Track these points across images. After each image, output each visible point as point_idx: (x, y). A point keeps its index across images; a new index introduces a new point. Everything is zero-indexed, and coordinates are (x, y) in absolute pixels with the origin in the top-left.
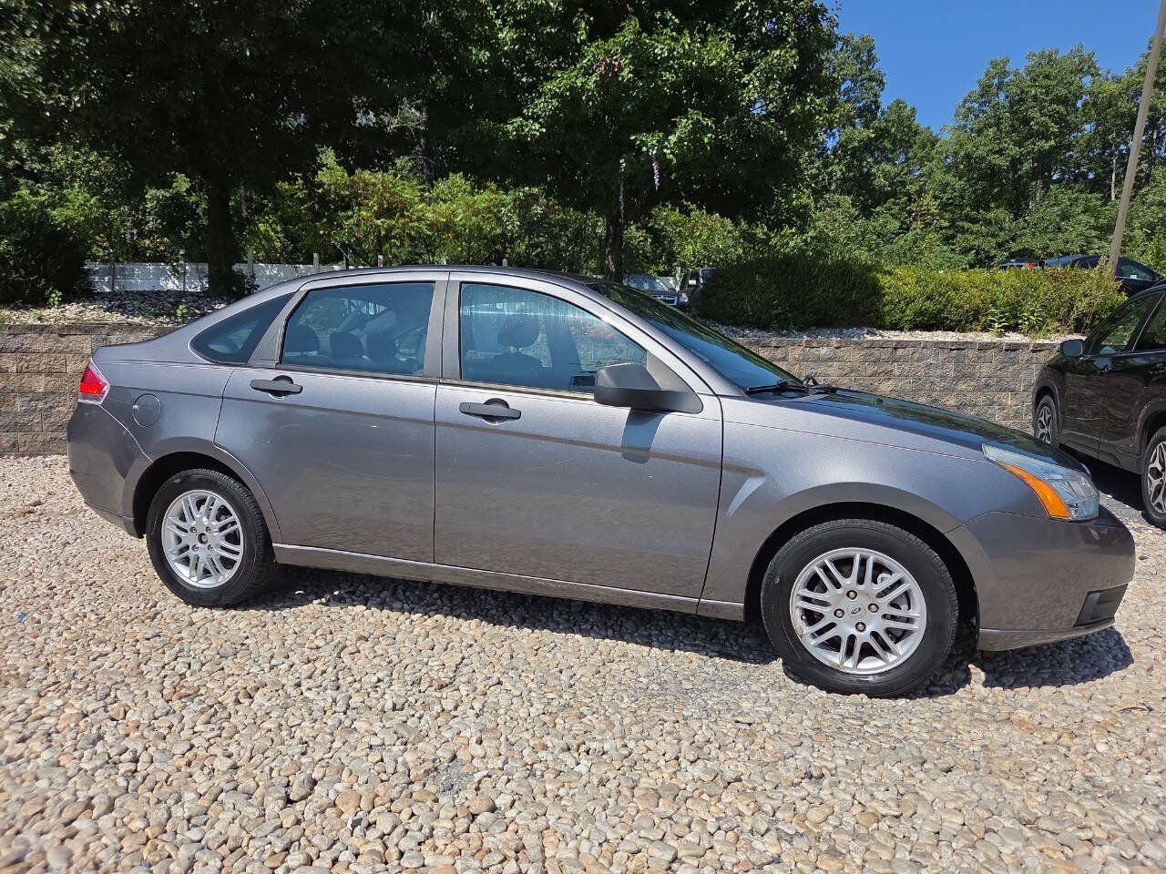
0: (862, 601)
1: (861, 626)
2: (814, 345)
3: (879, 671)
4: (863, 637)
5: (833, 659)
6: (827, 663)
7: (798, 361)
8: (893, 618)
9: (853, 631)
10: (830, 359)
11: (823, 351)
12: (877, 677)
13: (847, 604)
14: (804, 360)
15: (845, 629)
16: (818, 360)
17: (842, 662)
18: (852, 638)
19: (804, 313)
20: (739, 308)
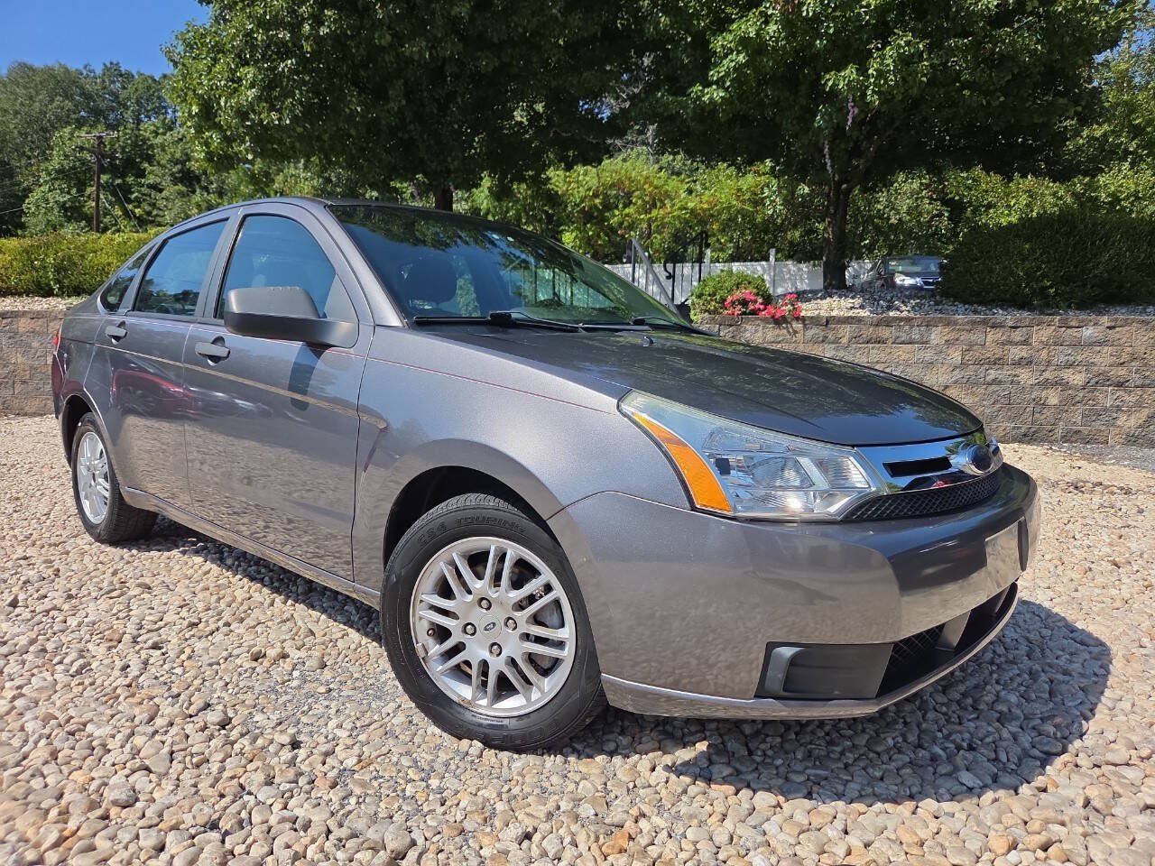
0: (498, 614)
1: (496, 647)
2: (1073, 324)
3: (516, 714)
4: (497, 665)
5: (462, 691)
6: (455, 698)
7: (1047, 344)
8: (540, 640)
9: (486, 655)
10: (1100, 343)
11: (1088, 332)
12: (514, 721)
13: (480, 617)
14: (1055, 344)
15: (476, 651)
16: (1078, 344)
17: (474, 698)
18: (484, 665)
19: (1084, 286)
20: (986, 281)
